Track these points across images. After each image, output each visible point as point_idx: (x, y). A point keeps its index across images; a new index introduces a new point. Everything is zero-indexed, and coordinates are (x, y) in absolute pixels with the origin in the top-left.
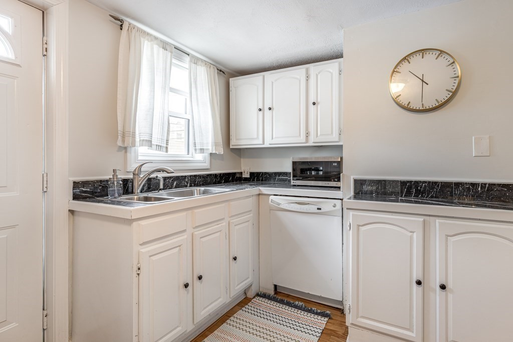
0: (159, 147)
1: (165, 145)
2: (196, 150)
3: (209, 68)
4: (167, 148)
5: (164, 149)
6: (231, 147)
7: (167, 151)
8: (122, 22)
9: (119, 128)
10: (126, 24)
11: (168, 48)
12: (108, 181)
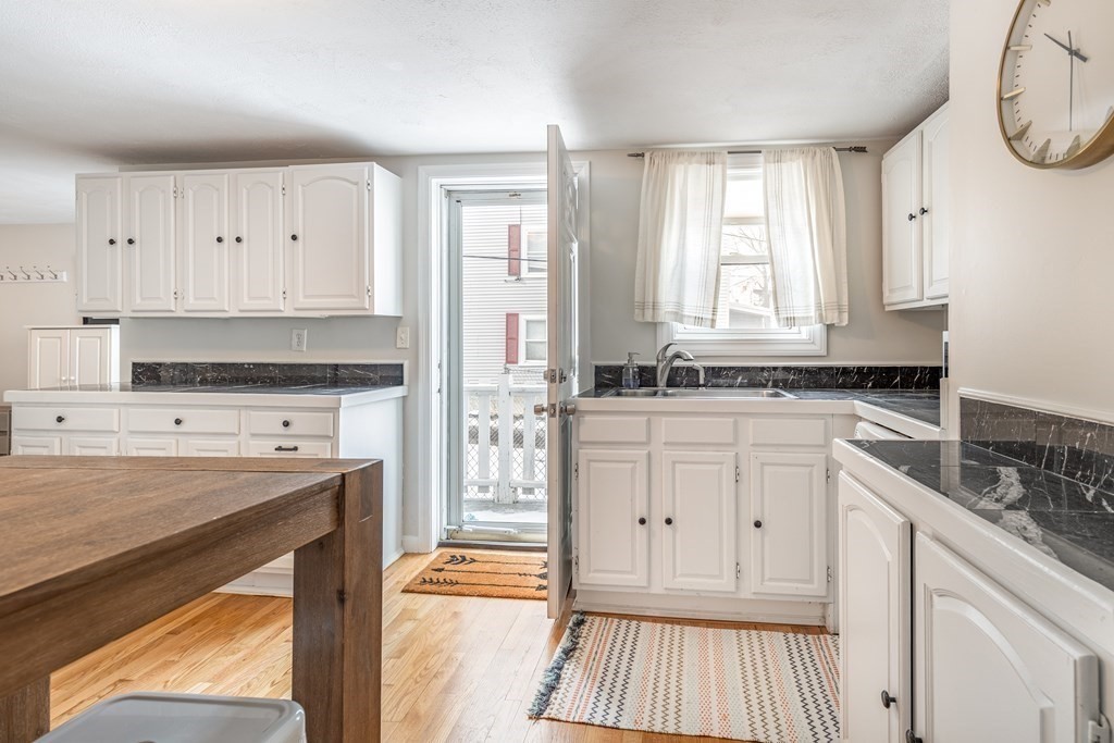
0: (699, 320)
1: (710, 317)
2: (779, 320)
3: (809, 159)
4: (713, 321)
5: (709, 323)
6: (888, 309)
7: (712, 327)
8: (643, 155)
9: (637, 299)
10: (647, 156)
11: (716, 160)
12: (622, 367)
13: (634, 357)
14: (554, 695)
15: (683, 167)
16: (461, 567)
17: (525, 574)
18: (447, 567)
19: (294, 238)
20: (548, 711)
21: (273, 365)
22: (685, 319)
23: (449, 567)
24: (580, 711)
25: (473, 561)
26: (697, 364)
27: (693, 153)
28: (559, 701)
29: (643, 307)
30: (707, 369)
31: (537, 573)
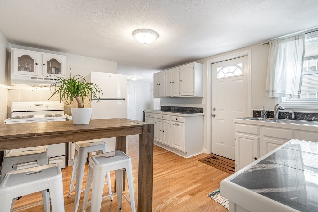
0: (292, 96)
1: (297, 94)
4: (299, 96)
5: (297, 97)
7: (299, 98)
8: (269, 43)
9: (266, 90)
10: (270, 43)
11: (299, 37)
12: (261, 111)
13: (265, 108)
14: (216, 194)
15: (284, 43)
16: (215, 160)
17: (229, 166)
18: (211, 158)
19: (181, 81)
20: (212, 197)
21: (181, 107)
22: (286, 96)
23: (212, 159)
24: (220, 201)
25: (218, 159)
26: (290, 111)
27: (289, 38)
28: (217, 196)
29: (268, 92)
30: (295, 114)
31: (233, 167)
